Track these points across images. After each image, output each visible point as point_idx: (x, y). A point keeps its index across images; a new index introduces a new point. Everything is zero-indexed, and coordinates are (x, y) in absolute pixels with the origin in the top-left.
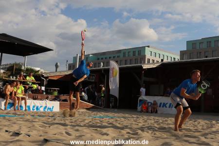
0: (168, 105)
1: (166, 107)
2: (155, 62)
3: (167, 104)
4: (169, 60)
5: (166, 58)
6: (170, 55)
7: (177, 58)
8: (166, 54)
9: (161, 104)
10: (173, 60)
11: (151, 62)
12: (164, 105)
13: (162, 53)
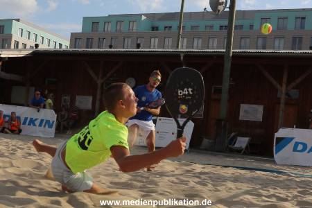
0: (37, 123)
1: (34, 125)
2: (28, 47)
3: (36, 119)
4: (52, 47)
5: (46, 42)
6: (53, 38)
7: (66, 44)
8: (47, 36)
9: (26, 119)
10: (58, 47)
11: (20, 46)
12: (32, 122)
13: (40, 33)
